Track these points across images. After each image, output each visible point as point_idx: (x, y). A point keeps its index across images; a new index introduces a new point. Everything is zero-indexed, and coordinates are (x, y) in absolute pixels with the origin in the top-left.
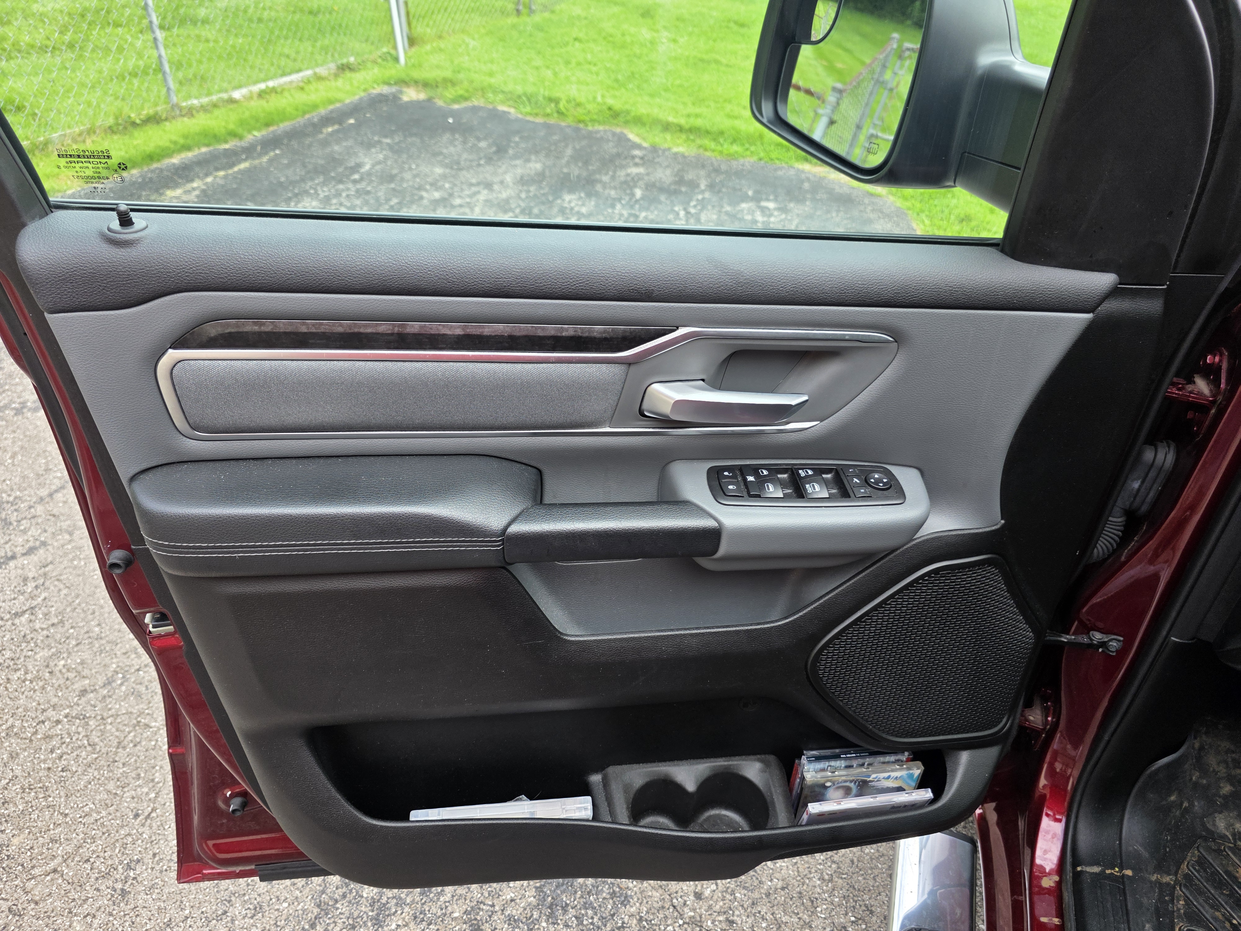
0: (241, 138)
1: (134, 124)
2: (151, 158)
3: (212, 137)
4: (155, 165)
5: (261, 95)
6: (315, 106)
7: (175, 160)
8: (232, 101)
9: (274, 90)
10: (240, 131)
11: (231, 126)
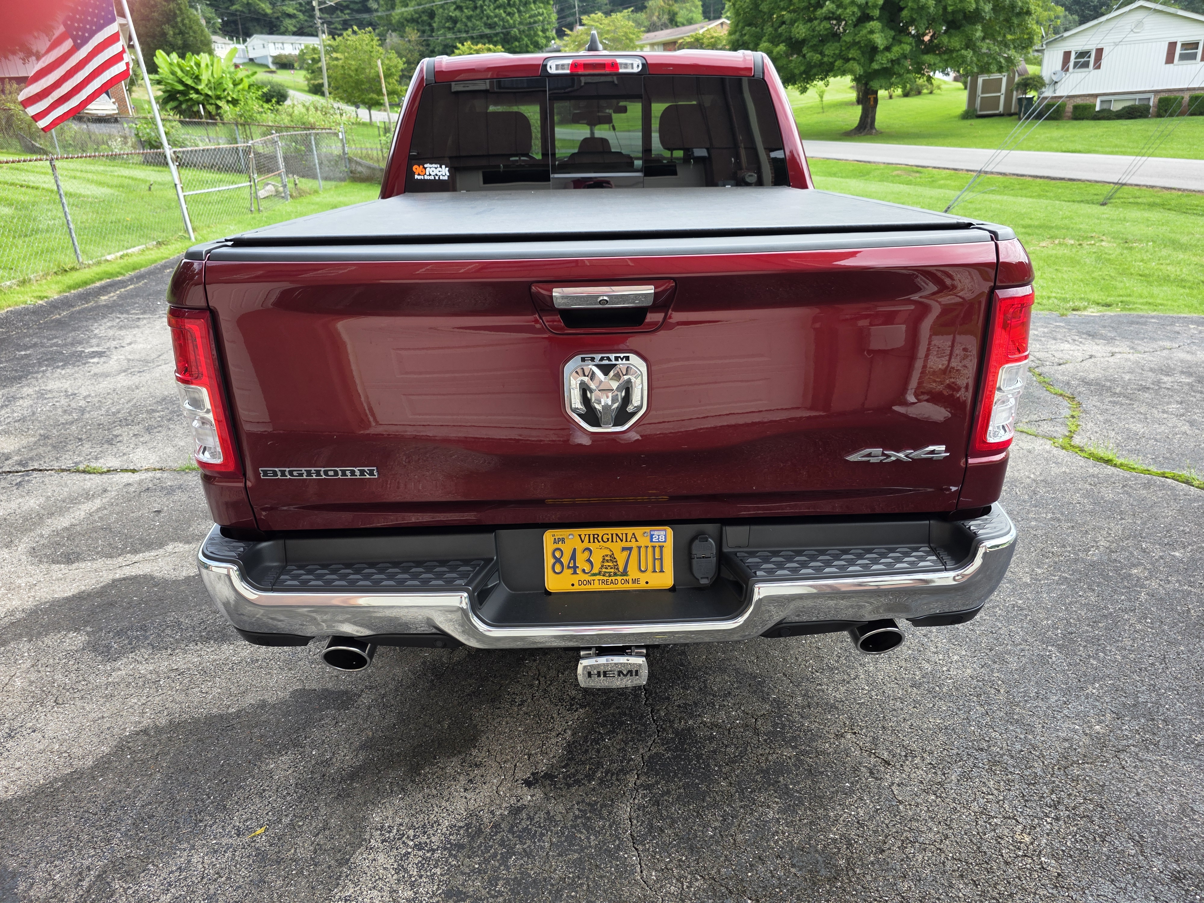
0: (124, 275)
1: (66, 271)
2: (86, 283)
3: (110, 275)
4: (88, 287)
5: (121, 257)
6: (156, 261)
7: (98, 284)
8: (108, 261)
9: (127, 255)
10: (123, 271)
11: (118, 270)
